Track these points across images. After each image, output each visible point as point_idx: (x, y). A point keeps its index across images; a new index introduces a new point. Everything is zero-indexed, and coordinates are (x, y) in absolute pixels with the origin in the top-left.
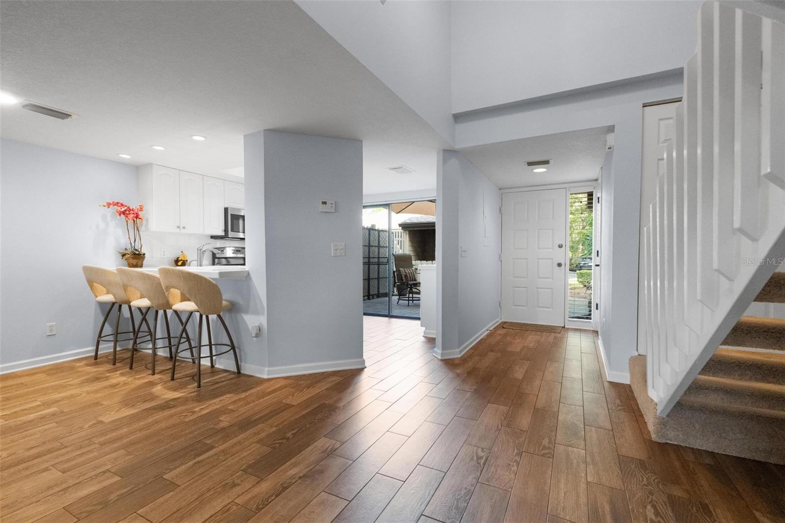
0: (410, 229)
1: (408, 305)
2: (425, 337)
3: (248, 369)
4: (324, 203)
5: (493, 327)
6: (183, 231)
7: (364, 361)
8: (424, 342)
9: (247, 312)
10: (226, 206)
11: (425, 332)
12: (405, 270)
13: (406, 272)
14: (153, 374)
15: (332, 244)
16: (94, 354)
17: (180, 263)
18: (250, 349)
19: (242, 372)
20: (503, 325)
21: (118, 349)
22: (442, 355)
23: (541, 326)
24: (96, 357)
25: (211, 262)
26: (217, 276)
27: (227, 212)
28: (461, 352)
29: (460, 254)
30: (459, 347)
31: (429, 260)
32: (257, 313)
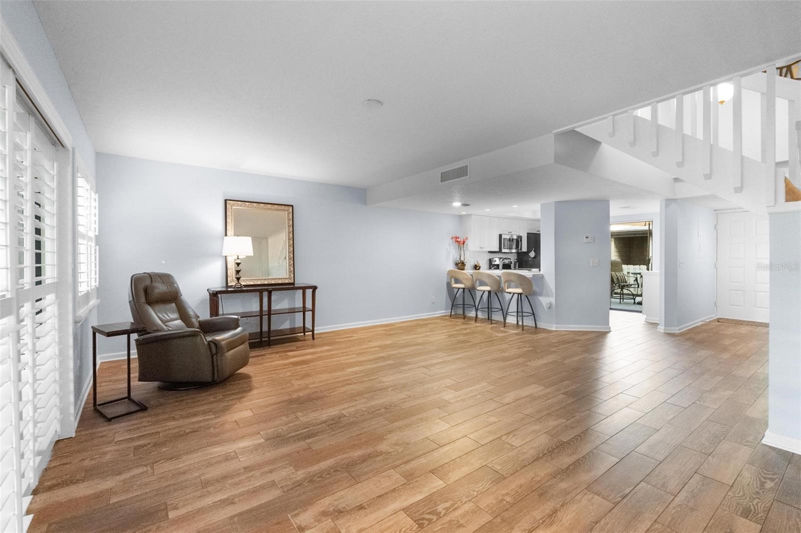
0: (615, 237)
1: (620, 303)
2: (646, 322)
3: (541, 325)
4: (587, 237)
5: (709, 320)
6: (483, 250)
7: (610, 328)
8: (645, 324)
9: (541, 295)
10: (501, 233)
11: (646, 319)
12: (616, 274)
13: (617, 276)
14: (491, 324)
15: (591, 260)
16: (450, 314)
17: (478, 268)
18: (541, 314)
19: (538, 326)
20: (718, 320)
21: (453, 313)
22: (665, 330)
23: (758, 323)
24: (451, 316)
25: (488, 267)
26: (531, 276)
27: (501, 237)
28: (679, 330)
29: (678, 265)
30: (678, 326)
31: (636, 265)
32: (548, 295)
